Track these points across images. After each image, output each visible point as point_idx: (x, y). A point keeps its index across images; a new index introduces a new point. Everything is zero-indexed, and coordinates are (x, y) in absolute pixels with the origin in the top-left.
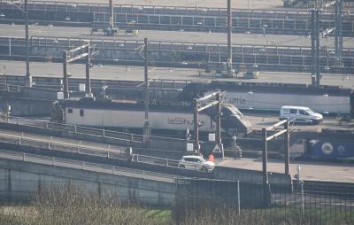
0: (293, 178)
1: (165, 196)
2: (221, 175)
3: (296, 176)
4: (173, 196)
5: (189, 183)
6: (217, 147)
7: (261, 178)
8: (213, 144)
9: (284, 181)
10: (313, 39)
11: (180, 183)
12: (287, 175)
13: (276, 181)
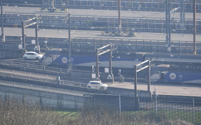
0: (152, 93)
1: (78, 104)
2: (111, 92)
3: (154, 92)
4: (82, 104)
5: (92, 96)
6: (110, 76)
7: (133, 93)
8: (107, 74)
9: (147, 95)
10: (166, 14)
11: (87, 96)
12: (149, 92)
13: (142, 95)
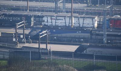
1: (5, 56)
2: (24, 49)
3: (50, 49)
4: (8, 56)
5: (14, 52)
6: (23, 40)
7: (38, 50)
8: (22, 39)
9: (46, 51)
11: (11, 52)
12: (46, 49)
13: (43, 51)
